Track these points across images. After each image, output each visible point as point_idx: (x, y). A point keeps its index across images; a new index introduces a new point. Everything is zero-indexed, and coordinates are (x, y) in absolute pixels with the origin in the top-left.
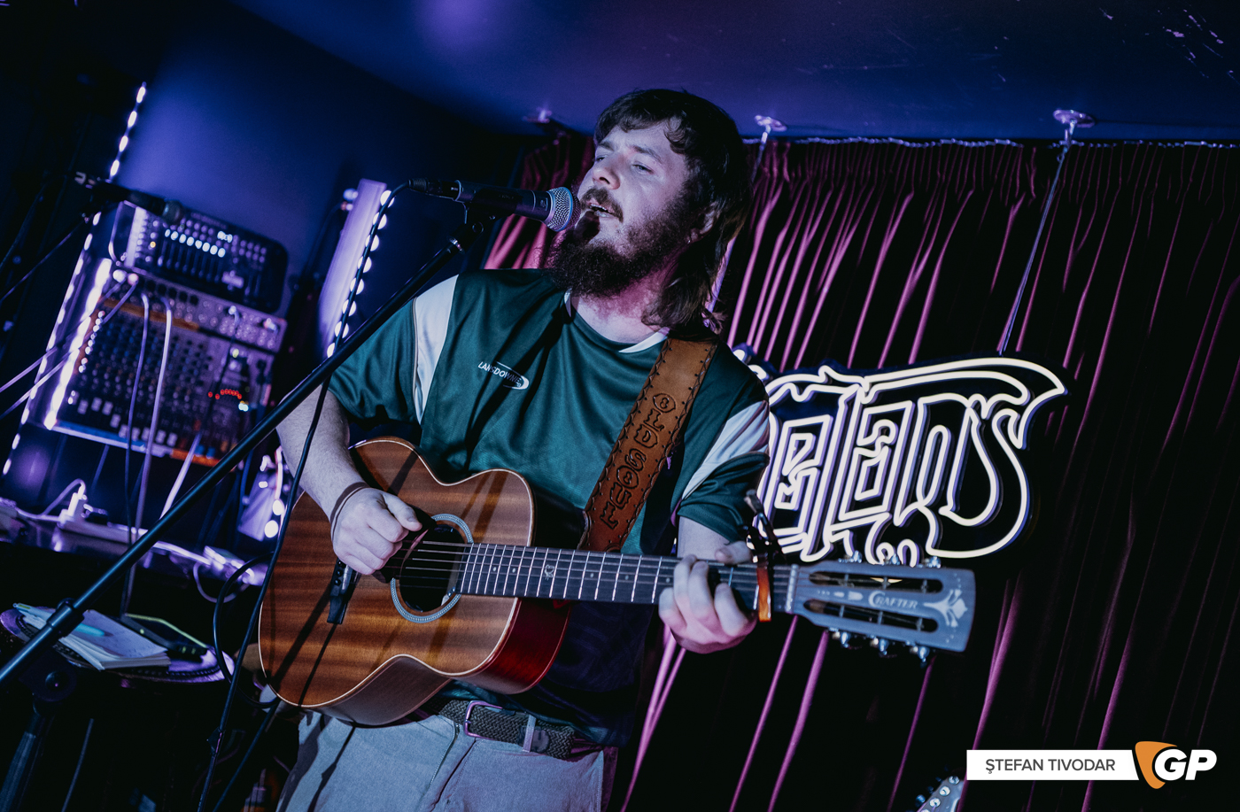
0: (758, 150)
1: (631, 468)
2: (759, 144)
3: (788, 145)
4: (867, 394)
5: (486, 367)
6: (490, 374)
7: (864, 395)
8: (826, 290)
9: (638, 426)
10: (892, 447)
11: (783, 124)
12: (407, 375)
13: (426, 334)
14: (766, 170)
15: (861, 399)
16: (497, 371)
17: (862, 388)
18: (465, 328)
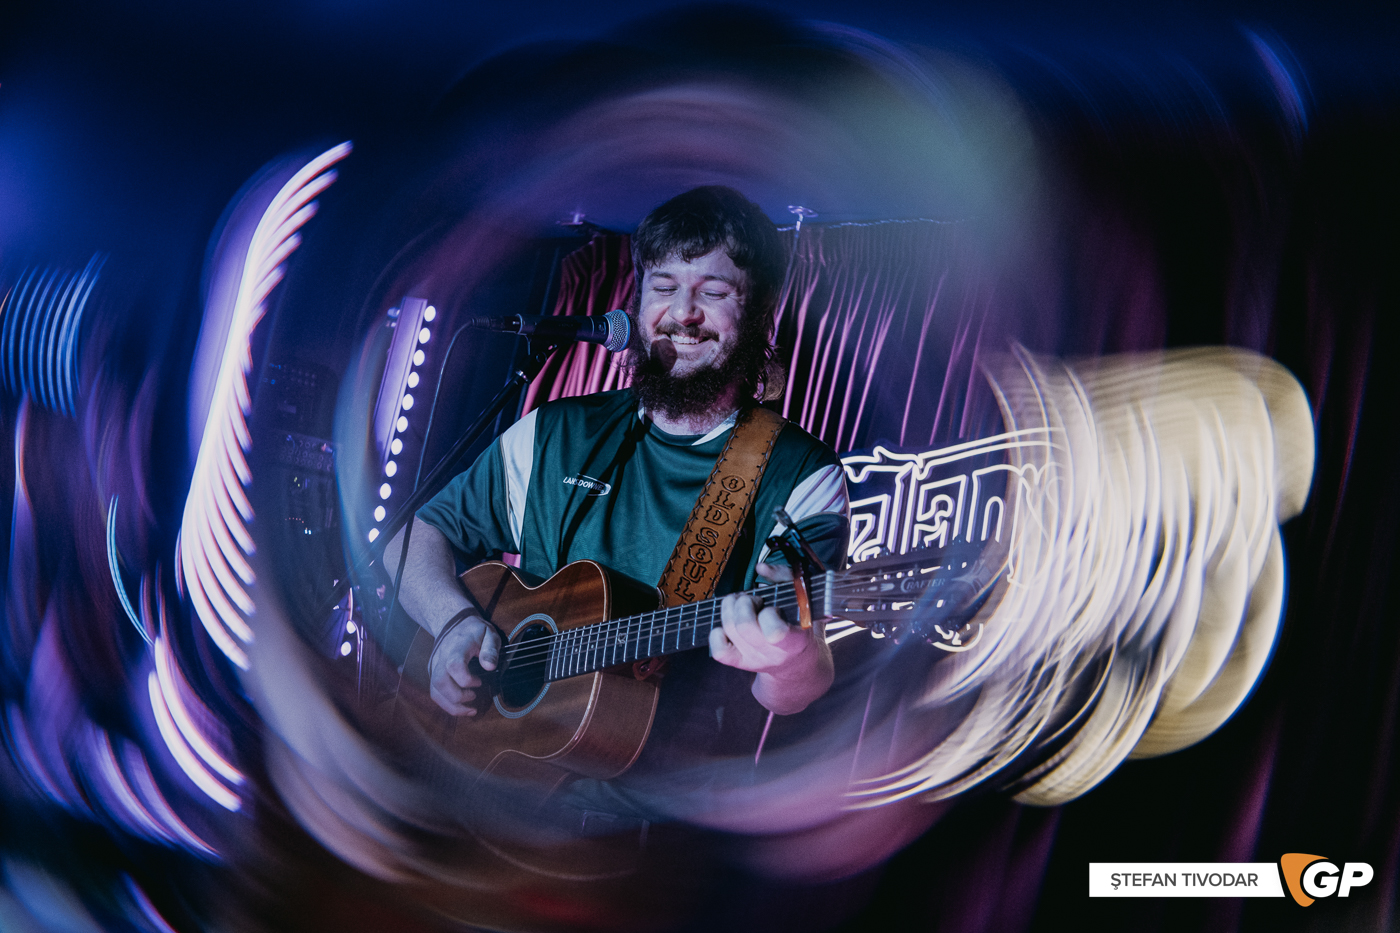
0: (792, 238)
1: (703, 545)
2: (793, 232)
3: (822, 231)
4: (922, 470)
5: (572, 481)
6: (576, 487)
7: (918, 472)
8: (872, 371)
9: (708, 508)
10: (951, 520)
11: (815, 211)
12: (501, 503)
13: (513, 461)
14: (802, 256)
15: (917, 476)
16: (582, 483)
17: (915, 465)
18: (550, 447)
